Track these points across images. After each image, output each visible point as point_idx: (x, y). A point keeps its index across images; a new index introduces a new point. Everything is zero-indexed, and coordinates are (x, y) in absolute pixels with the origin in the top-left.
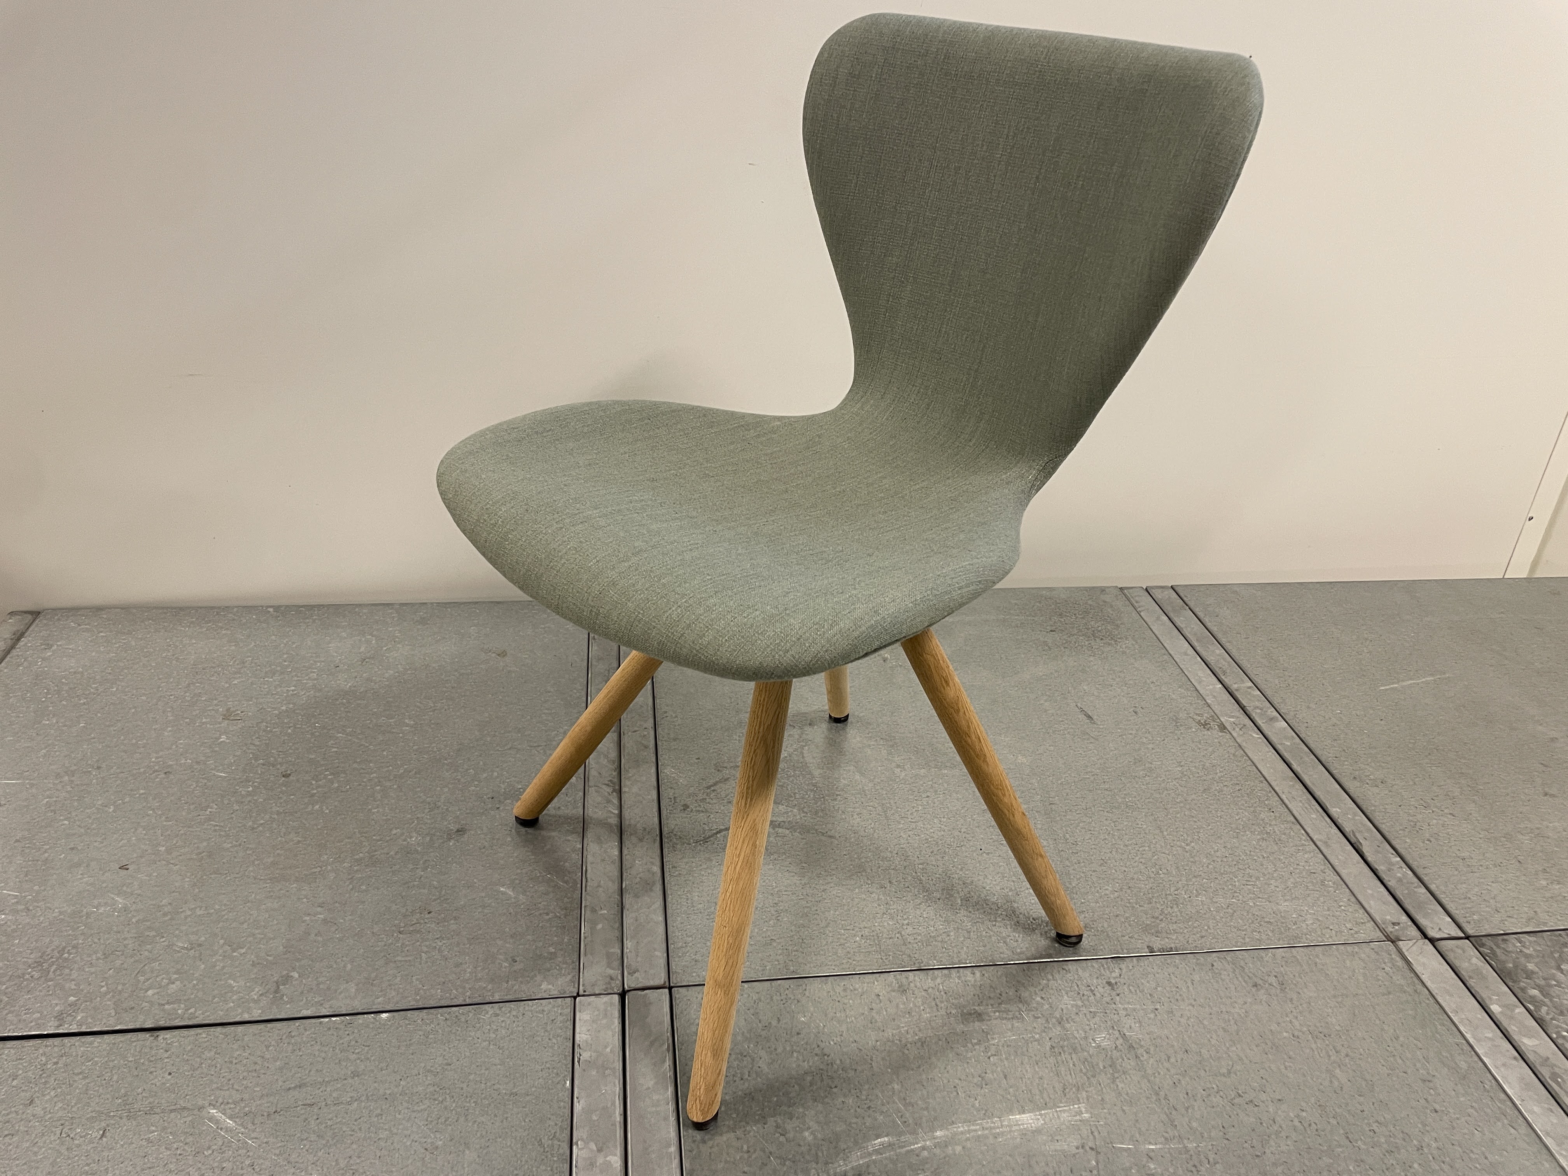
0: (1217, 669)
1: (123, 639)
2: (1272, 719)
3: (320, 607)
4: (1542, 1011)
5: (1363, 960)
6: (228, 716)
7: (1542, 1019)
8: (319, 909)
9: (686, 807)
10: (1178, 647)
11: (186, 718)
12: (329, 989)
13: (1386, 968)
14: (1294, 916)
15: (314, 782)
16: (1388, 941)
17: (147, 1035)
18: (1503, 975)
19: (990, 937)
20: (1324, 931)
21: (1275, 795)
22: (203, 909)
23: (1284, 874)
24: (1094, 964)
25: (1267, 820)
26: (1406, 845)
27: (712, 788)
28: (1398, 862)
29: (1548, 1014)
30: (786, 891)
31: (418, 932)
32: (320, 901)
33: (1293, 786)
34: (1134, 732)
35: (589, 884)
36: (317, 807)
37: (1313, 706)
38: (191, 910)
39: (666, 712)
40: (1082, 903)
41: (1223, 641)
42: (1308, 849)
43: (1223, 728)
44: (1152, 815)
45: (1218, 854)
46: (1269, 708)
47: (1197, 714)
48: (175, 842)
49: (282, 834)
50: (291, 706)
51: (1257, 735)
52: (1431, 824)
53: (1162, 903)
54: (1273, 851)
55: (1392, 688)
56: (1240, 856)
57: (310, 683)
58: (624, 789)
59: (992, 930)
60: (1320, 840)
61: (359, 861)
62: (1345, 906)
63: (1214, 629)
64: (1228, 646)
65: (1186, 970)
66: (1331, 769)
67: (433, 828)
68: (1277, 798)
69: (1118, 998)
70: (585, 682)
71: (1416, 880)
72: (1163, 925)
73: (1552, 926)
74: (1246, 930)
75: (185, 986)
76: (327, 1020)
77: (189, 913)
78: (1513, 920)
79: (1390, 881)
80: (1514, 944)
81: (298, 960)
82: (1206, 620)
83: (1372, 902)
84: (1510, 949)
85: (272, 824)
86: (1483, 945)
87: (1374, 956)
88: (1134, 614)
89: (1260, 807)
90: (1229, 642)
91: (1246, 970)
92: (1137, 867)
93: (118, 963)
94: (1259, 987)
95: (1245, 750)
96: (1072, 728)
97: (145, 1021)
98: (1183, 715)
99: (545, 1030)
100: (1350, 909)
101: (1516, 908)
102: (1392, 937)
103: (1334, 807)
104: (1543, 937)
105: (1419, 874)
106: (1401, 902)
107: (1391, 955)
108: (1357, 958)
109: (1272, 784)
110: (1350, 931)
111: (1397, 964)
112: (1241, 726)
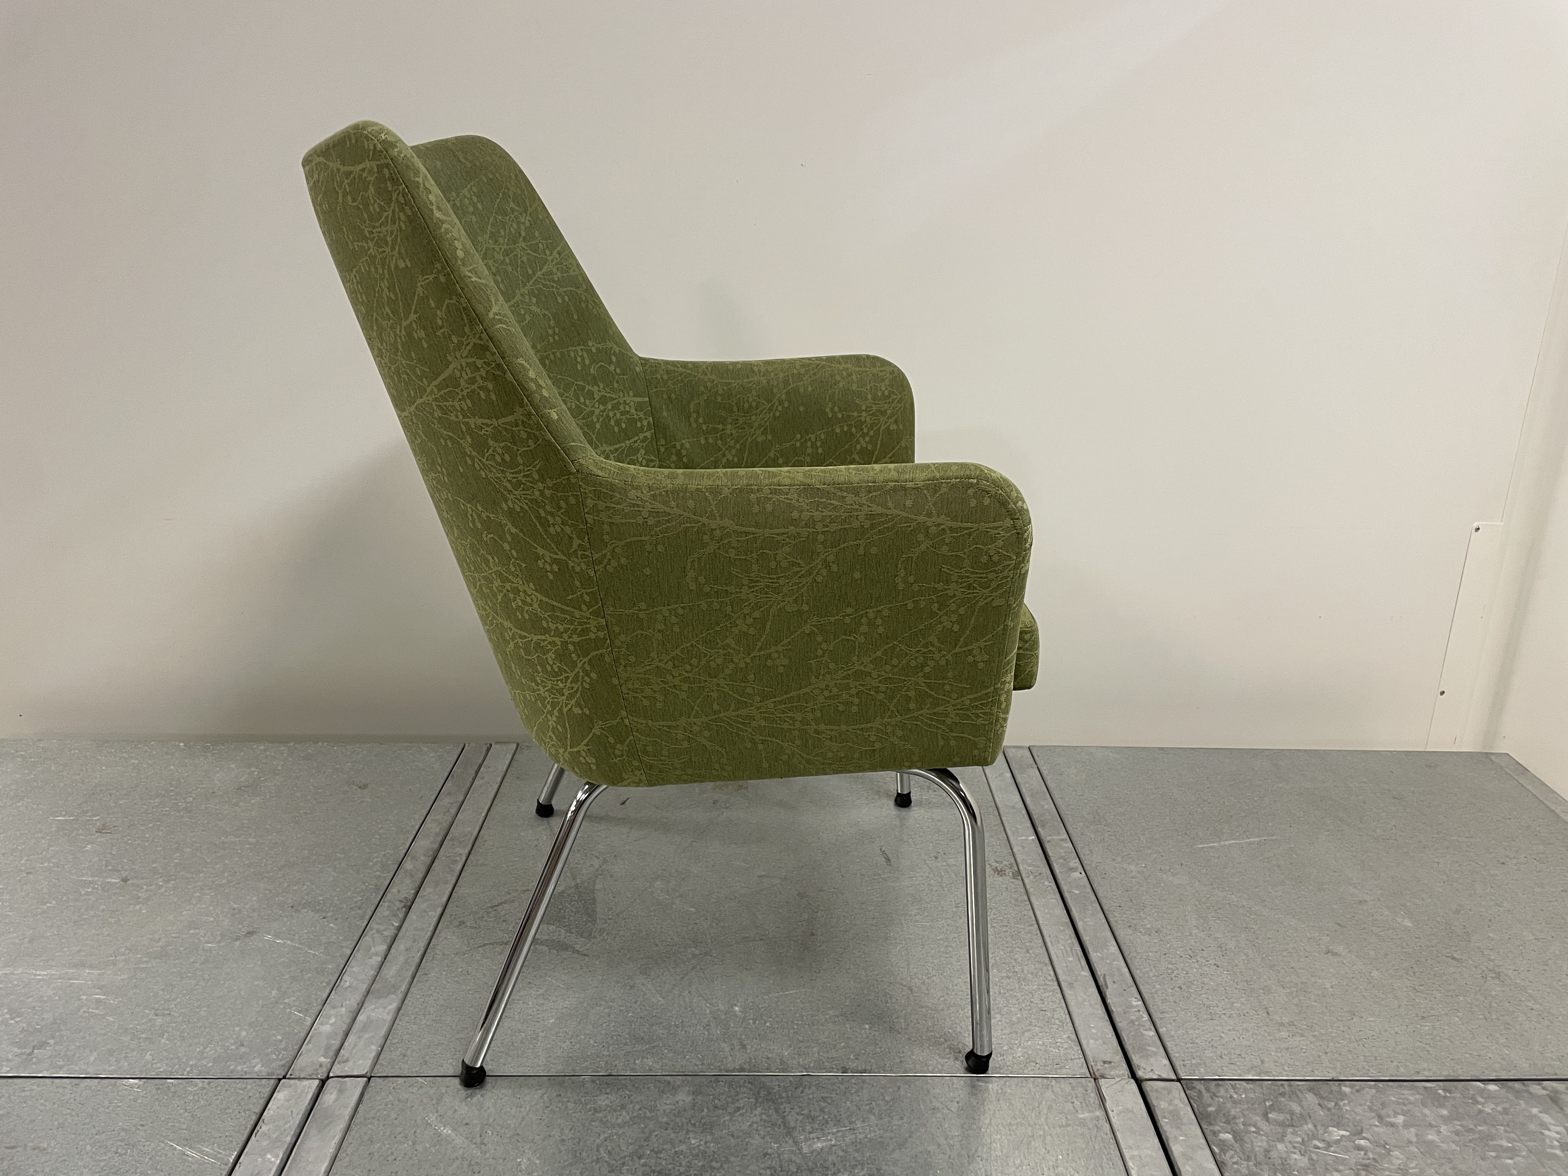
0: (1036, 822)
2: (1071, 869)
4: (1227, 1155)
5: (1055, 1094)
6: (103, 830)
7: (1223, 1163)
9: (462, 923)
10: (1007, 800)
12: (73, 1056)
13: (1076, 1102)
14: (1005, 1048)
15: (145, 887)
16: (1091, 1078)
18: (1201, 1118)
20: (1028, 1065)
21: (1040, 937)
23: (1013, 1009)
26: (1155, 991)
27: (493, 907)
28: (1137, 1006)
29: (1233, 1158)
32: (102, 983)
33: (1063, 930)
35: (342, 984)
37: (1119, 859)
41: (1056, 794)
42: (1048, 989)
43: (1018, 875)
46: (1073, 858)
47: (996, 862)
49: (97, 928)
51: (1050, 883)
52: (1190, 972)
53: (876, 1029)
54: (1012, 988)
55: (1211, 847)
58: (414, 906)
60: (1066, 981)
62: (1062, 1043)
63: (1051, 785)
64: (1059, 801)
66: (1110, 915)
67: (229, 929)
68: (1041, 941)
70: (426, 813)
71: (1149, 1024)
72: (866, 1049)
73: (1273, 1076)
74: (949, 1058)
76: (59, 1081)
78: (1233, 1067)
79: (1120, 1022)
80: (1227, 1091)
81: (60, 1030)
82: (1047, 776)
84: (1221, 1094)
85: (93, 919)
86: (1194, 1088)
87: (1068, 1089)
89: (1018, 947)
90: (1063, 799)
91: (930, 1095)
94: (936, 1111)
95: (1031, 896)
96: (865, 869)
99: (240, 1105)
100: (1066, 1046)
101: (1243, 1056)
102: (1097, 1074)
103: (1096, 952)
104: (1262, 1085)
105: (1154, 1017)
106: (1124, 1043)
107: (1087, 1091)
108: (1050, 1090)
109: (1043, 928)
110: (1056, 1066)
111: (1089, 1099)
112: (1037, 874)
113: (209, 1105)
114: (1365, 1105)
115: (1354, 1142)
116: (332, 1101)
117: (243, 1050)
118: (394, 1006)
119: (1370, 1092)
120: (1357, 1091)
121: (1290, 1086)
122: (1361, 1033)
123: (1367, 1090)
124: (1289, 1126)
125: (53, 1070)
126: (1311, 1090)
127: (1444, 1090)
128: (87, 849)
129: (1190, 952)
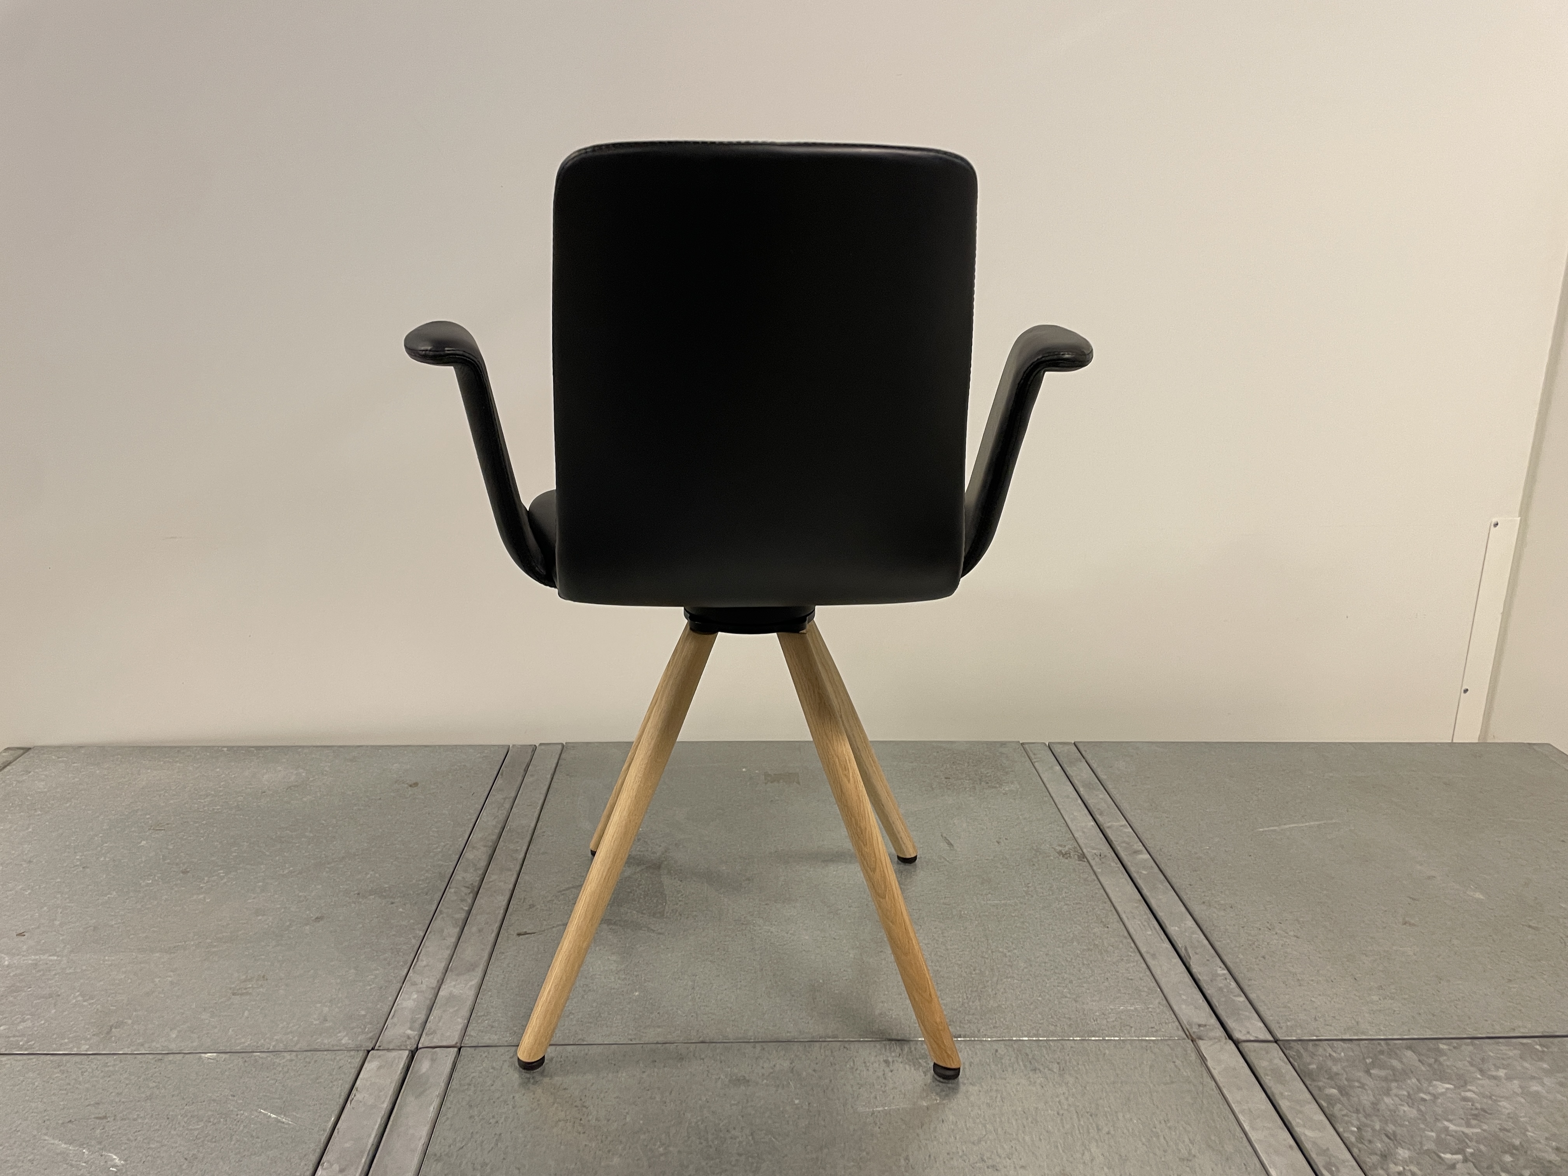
1: (91, 769)
2: (1137, 853)
4: (1335, 1109)
5: (1155, 1055)
6: (156, 827)
7: (1333, 1115)
8: (171, 973)
9: (534, 907)
10: (1063, 792)
11: (119, 828)
13: (1177, 1061)
14: (1097, 1014)
15: (206, 878)
16: (1188, 1039)
18: (1303, 1074)
21: (1115, 913)
25: (1098, 934)
26: (1238, 960)
27: (564, 892)
28: (1224, 974)
29: (1341, 1110)
31: (251, 994)
32: (174, 967)
33: (1137, 907)
34: (991, 858)
35: (419, 963)
39: (545, 832)
40: (884, 995)
41: (1111, 787)
42: (1131, 959)
43: (1083, 857)
46: (1137, 843)
47: (1059, 845)
48: (69, 919)
49: (162, 916)
51: (1117, 866)
52: (1271, 943)
53: (965, 997)
54: (1096, 959)
55: (1272, 831)
56: (1059, 962)
57: (235, 804)
58: (481, 891)
60: (1149, 954)
62: (1154, 1009)
63: (1106, 778)
64: (1113, 791)
66: (1182, 894)
67: (296, 916)
68: (1116, 916)
69: (890, 1074)
70: (480, 808)
71: (1238, 991)
72: (960, 1016)
73: (1371, 1035)
74: (1043, 1023)
75: (33, 1024)
76: (142, 1057)
78: (1329, 1028)
79: (1209, 989)
80: (1325, 1050)
82: (1098, 769)
84: (1320, 1053)
86: (1292, 1048)
87: (1167, 1050)
88: (1028, 764)
89: (1095, 922)
90: (1116, 789)
91: (1030, 1057)
94: (1037, 1071)
95: (1099, 875)
98: (1045, 847)
99: (331, 1075)
100: (1158, 1011)
101: (1337, 1018)
102: (1194, 1036)
103: (1173, 926)
104: (1359, 1045)
105: (1241, 983)
106: (1215, 1008)
107: (1186, 1051)
108: (1149, 1051)
109: (1116, 905)
110: (1150, 1030)
111: (1191, 1059)
112: (1102, 856)
113: (300, 1075)
114: (1465, 1060)
115: (1460, 1094)
116: (424, 1070)
117: (327, 1024)
118: (475, 982)
119: (1467, 1048)
120: (1455, 1048)
121: (1388, 1045)
122: (1451, 996)
123: (1464, 1047)
124: (1392, 1081)
125: (134, 1048)
126: (1409, 1048)
127: (1541, 1045)
128: (142, 844)
129: (1268, 925)
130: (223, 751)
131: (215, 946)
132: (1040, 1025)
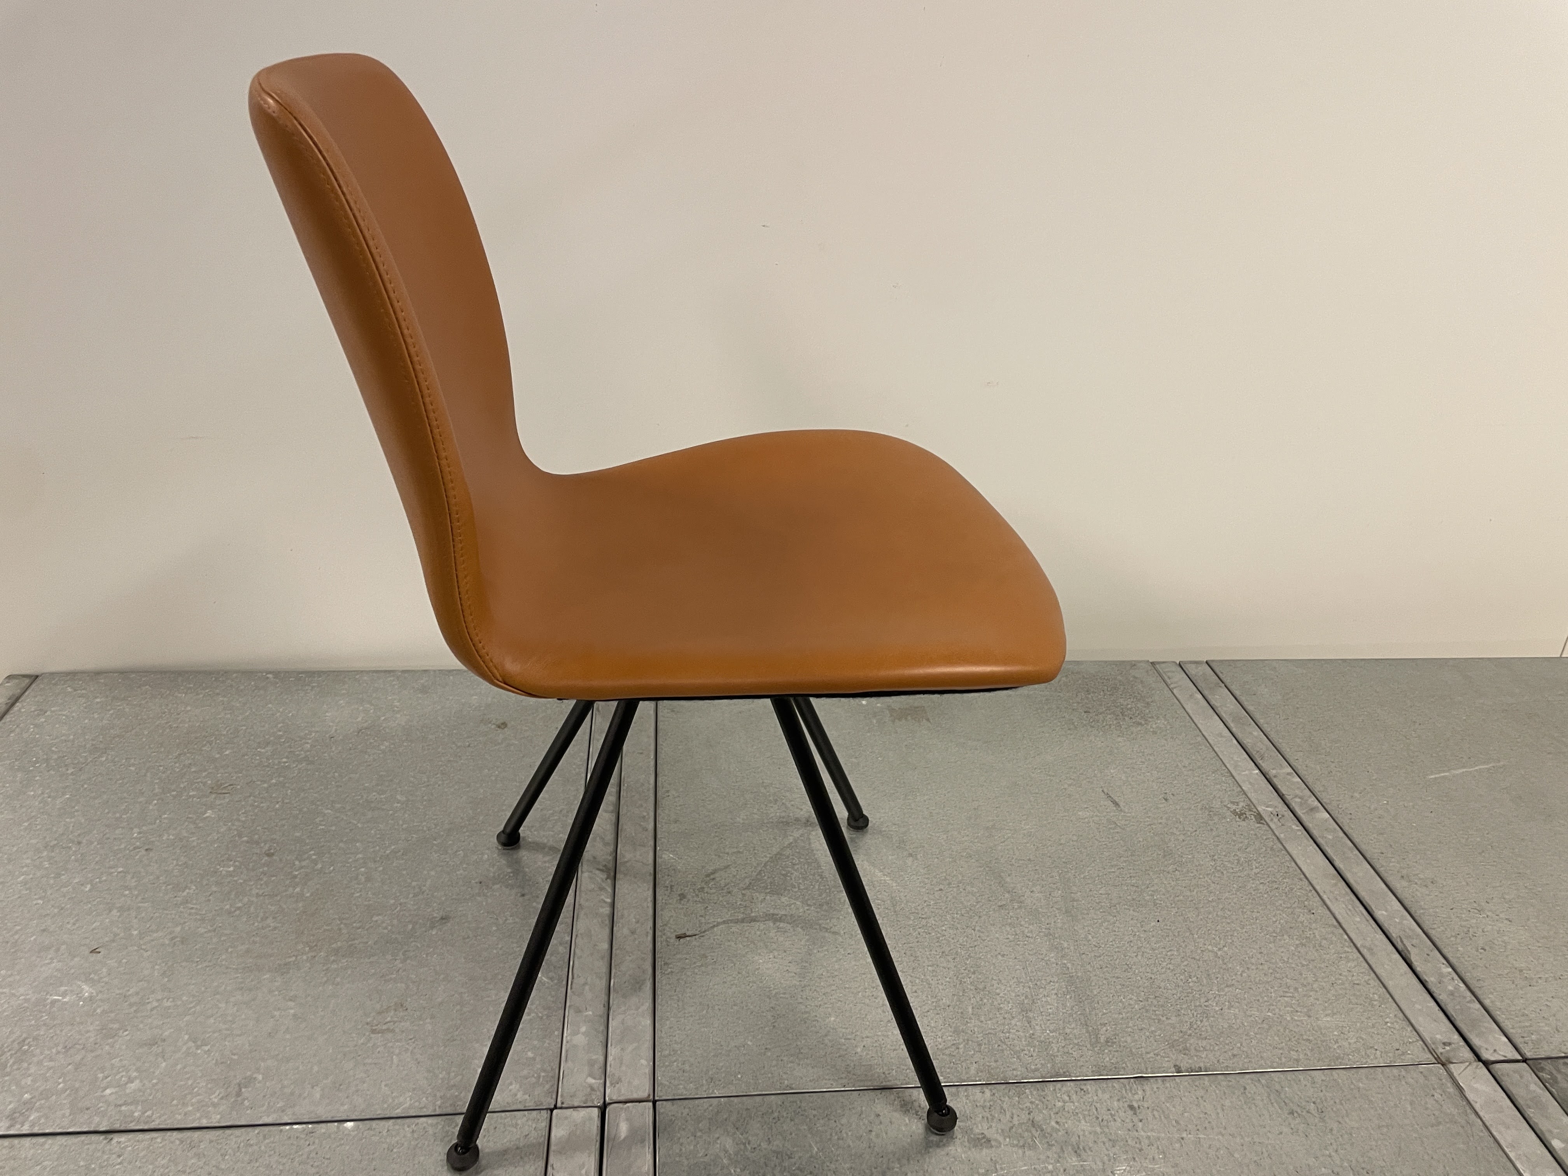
0: (1254, 753)
1: (119, 706)
2: (1313, 809)
3: (320, 673)
5: (1410, 1085)
6: (218, 789)
8: (291, 1004)
9: (682, 896)
10: (1212, 727)
11: (173, 791)
12: (292, 1094)
13: (1436, 1094)
14: (1336, 1033)
15: (297, 863)
16: (1439, 1063)
17: (102, 1137)
19: (1003, 1051)
20: (1368, 1052)
21: (1315, 894)
22: (171, 1000)
23: (1323, 984)
24: (1115, 1085)
25: (1306, 923)
26: (1459, 955)
27: (712, 877)
28: (1449, 973)
30: (784, 994)
31: (393, 1031)
32: (292, 994)
33: (1336, 885)
34: (1164, 821)
35: (575, 981)
36: (298, 890)
37: (1357, 795)
38: (158, 1000)
39: (668, 791)
40: (1104, 1014)
41: (1261, 722)
42: (1351, 957)
43: (1259, 818)
44: (1182, 915)
45: (1253, 961)
46: (1310, 797)
47: (1233, 803)
48: (148, 926)
49: (259, 919)
50: (281, 779)
51: (1297, 827)
52: (1485, 930)
53: (1191, 1016)
54: (1313, 958)
55: (1442, 777)
56: (1276, 962)
57: (303, 754)
58: (618, 876)
59: (1004, 1043)
60: (1365, 947)
61: (337, 951)
62: (1392, 1023)
63: (1250, 708)
64: (1265, 727)
65: (1216, 1094)
66: (1377, 866)
67: (416, 915)
68: (1318, 898)
69: (1140, 1124)
71: (1469, 994)
72: (1192, 1041)
74: (1282, 1048)
75: (144, 1085)
76: (288, 1127)
77: (155, 1004)
79: (1440, 995)
81: (263, 1060)
82: (1242, 699)
83: (1420, 1019)
85: (249, 907)
86: (1544, 1069)
87: (1422, 1080)
88: (1167, 692)
89: (1298, 907)
90: (1267, 724)
91: (1283, 1096)
92: (1165, 973)
93: (78, 1058)
94: (1296, 1115)
95: (1284, 843)
96: (1096, 816)
97: (98, 1125)
98: (1216, 804)
99: (519, 1149)
100: (1397, 1026)
102: (1444, 1060)
103: (1379, 910)
105: (1472, 987)
106: (1452, 1019)
107: (1441, 1080)
108: (1403, 1083)
109: (1313, 883)
110: (1396, 1052)
111: (1448, 1090)
112: (1280, 816)
116: (623, 1137)
118: (647, 1008)
125: (275, 1116)
128: (207, 815)
129: (1475, 905)
130: (268, 678)
131: (334, 961)
132: (1281, 1051)
